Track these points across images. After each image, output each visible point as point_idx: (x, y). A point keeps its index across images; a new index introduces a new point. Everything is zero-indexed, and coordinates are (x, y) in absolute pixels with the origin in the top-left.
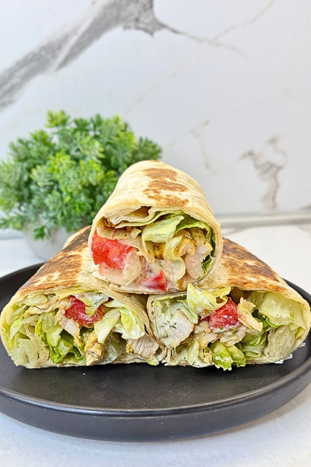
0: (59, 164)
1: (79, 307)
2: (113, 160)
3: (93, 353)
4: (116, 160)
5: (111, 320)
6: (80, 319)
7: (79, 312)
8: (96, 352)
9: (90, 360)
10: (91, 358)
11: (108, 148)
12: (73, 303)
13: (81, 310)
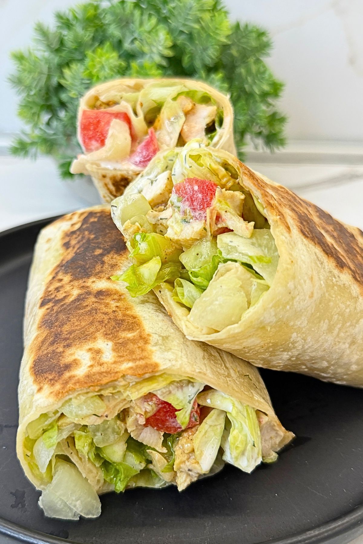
0: (98, 66)
1: (168, 409)
2: (186, 61)
3: (189, 470)
4: (192, 58)
5: (217, 429)
6: (167, 427)
7: (168, 418)
8: (195, 468)
9: (185, 481)
10: (186, 477)
11: (181, 39)
12: (160, 406)
13: (172, 414)
